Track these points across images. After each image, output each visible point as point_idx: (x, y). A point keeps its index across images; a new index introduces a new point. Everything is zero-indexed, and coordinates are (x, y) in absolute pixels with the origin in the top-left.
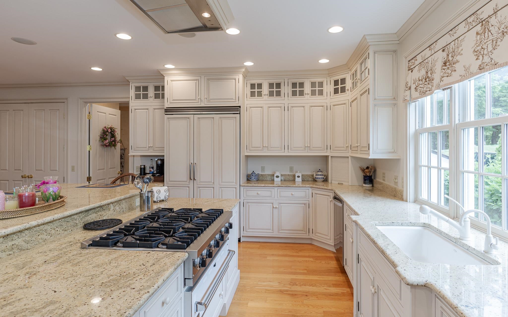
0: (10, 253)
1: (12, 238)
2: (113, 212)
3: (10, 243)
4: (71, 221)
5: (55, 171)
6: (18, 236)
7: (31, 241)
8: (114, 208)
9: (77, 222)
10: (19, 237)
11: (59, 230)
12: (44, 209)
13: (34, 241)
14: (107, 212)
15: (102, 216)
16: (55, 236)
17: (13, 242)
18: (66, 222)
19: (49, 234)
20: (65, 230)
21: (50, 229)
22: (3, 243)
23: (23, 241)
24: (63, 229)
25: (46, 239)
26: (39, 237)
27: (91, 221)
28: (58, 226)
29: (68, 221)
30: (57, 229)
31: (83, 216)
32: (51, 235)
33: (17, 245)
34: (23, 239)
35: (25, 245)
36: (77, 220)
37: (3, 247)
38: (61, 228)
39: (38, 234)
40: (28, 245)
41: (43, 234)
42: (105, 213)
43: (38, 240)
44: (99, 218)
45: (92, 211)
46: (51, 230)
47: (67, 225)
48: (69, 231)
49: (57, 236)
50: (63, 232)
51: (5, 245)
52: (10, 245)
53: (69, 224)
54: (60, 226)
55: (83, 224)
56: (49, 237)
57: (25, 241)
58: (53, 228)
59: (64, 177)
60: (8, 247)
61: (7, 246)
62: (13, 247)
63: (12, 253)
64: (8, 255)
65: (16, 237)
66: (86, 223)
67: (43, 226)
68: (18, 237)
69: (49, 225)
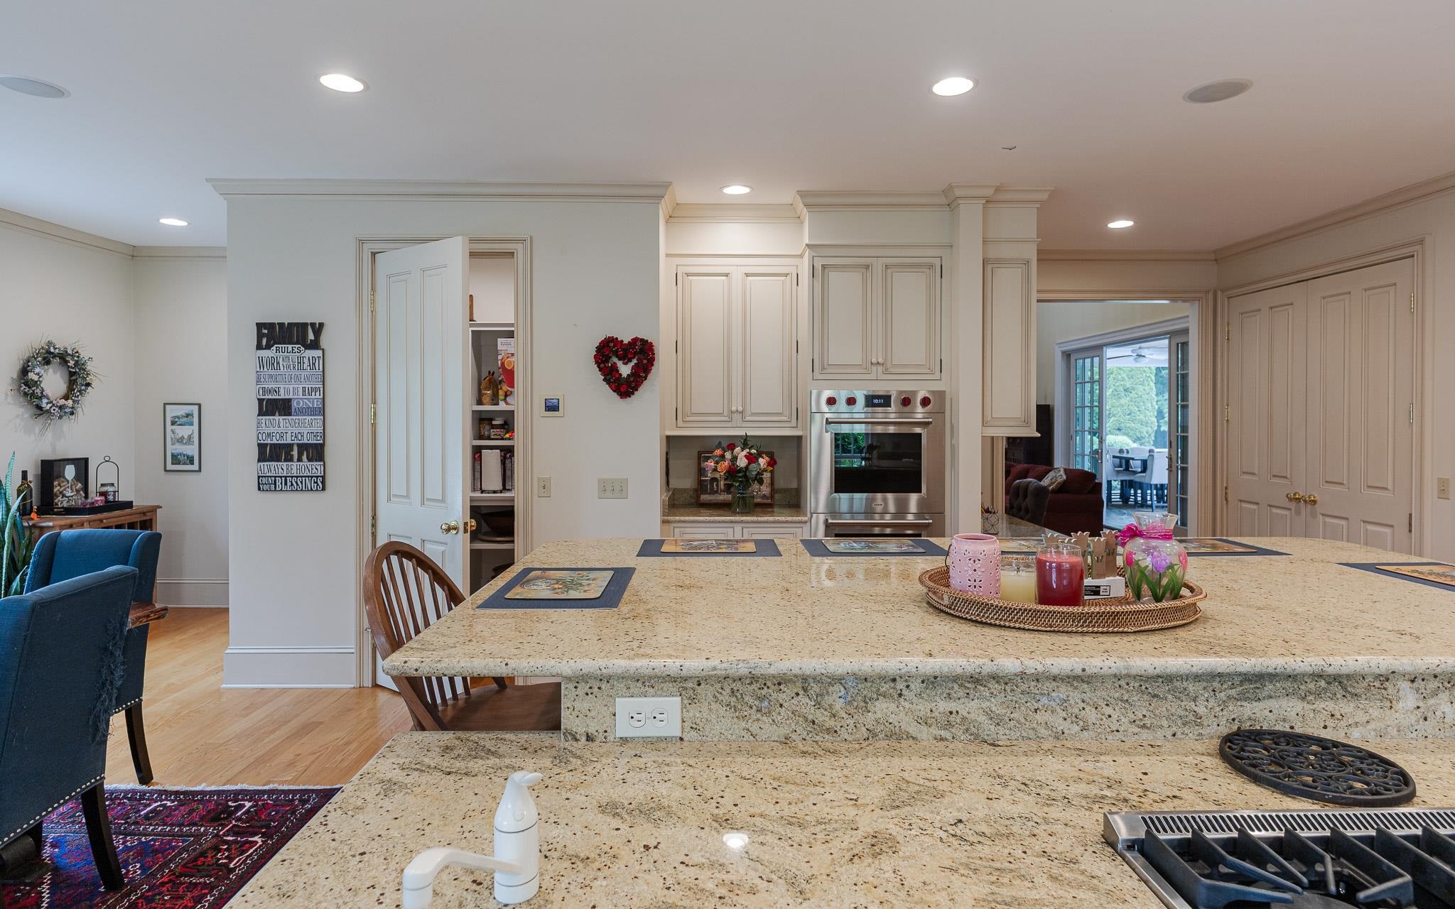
0: (943, 733)
1: (948, 691)
2: (1413, 719)
3: (944, 706)
4: (1170, 697)
5: (1379, 493)
6: (968, 691)
7: (1010, 720)
8: (1421, 704)
9: (1201, 710)
10: (971, 696)
11: (1115, 717)
12: (1091, 622)
13: (1018, 722)
14: (1375, 713)
15: (1343, 723)
16: (1099, 734)
17: (952, 706)
18: (1145, 697)
19: (1074, 719)
20: (1144, 726)
21: (1080, 701)
22: (922, 698)
23: (981, 711)
24: (1132, 717)
25: (1063, 733)
26: (1038, 717)
27: (1277, 728)
28: (1113, 701)
29: (1155, 696)
30: (1108, 711)
31: (1233, 692)
32: (1081, 723)
33: (964, 719)
34: (984, 705)
35: (989, 729)
36: (1201, 701)
37: (922, 709)
38: (1123, 710)
39: (1035, 704)
40: (999, 730)
41: (1052, 712)
42: (1360, 713)
43: (1035, 725)
44: (1325, 727)
45: (1278, 684)
46: (1083, 705)
47: (1151, 708)
48: (1160, 733)
49: (1110, 737)
50: (1137, 730)
51: (929, 706)
52: (941, 709)
53: (1162, 708)
54: (1120, 703)
55: (1231, 728)
56: (1077, 728)
57: (989, 714)
58: (1091, 703)
59: (1410, 515)
60: (936, 714)
61: (934, 709)
62: (952, 718)
63: (948, 738)
64: (936, 739)
65: (961, 693)
66: (1246, 726)
67: (1054, 684)
68: (968, 694)
69: (1076, 688)
